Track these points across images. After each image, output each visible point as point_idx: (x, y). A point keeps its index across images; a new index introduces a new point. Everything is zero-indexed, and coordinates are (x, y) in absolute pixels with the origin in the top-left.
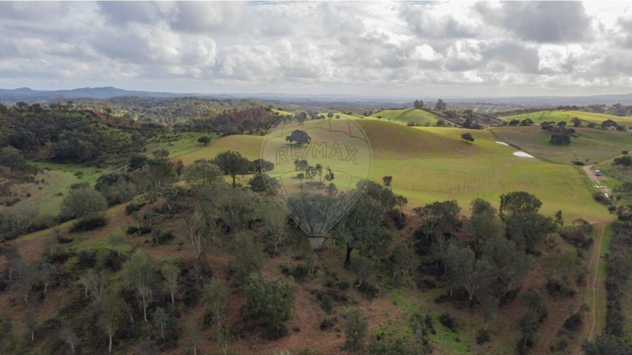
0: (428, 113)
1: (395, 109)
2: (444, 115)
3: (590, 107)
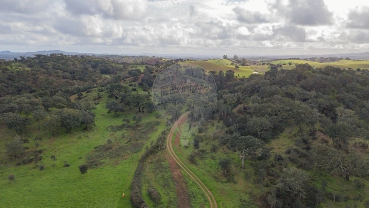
0: (229, 61)
1: (215, 59)
2: (236, 61)
3: (310, 58)
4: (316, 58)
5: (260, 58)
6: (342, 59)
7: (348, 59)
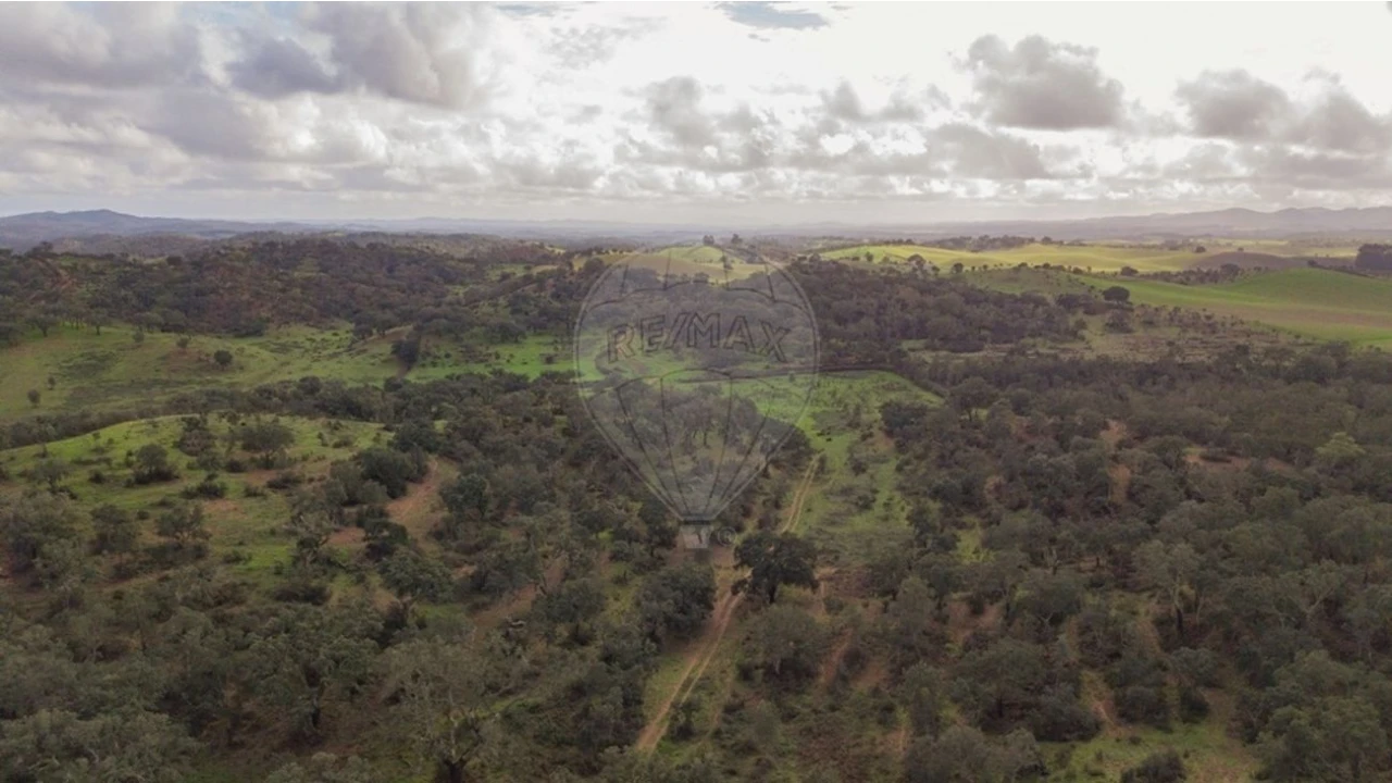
4: (970, 238)
5: (824, 238)
6: (1032, 240)
7: (1047, 241)
